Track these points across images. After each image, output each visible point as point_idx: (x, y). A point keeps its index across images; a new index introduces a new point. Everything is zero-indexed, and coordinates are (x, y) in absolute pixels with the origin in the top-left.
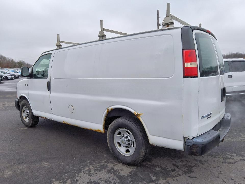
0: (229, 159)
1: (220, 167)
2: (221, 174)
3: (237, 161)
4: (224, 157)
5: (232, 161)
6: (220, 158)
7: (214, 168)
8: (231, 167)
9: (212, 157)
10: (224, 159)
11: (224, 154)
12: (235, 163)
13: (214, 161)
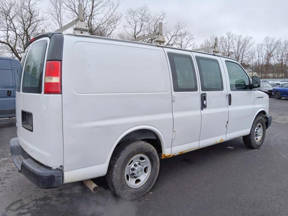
0: (18, 207)
1: (18, 194)
2: (12, 190)
3: (8, 211)
4: (27, 206)
5: (14, 207)
6: (30, 202)
7: (22, 191)
8: (8, 200)
9: (38, 198)
10: (23, 204)
11: (31, 209)
12: (8, 207)
13: (30, 196)
